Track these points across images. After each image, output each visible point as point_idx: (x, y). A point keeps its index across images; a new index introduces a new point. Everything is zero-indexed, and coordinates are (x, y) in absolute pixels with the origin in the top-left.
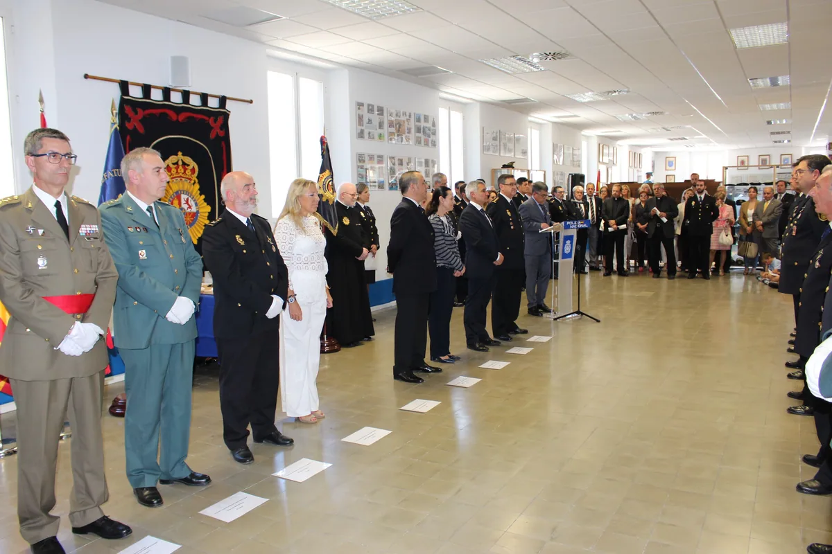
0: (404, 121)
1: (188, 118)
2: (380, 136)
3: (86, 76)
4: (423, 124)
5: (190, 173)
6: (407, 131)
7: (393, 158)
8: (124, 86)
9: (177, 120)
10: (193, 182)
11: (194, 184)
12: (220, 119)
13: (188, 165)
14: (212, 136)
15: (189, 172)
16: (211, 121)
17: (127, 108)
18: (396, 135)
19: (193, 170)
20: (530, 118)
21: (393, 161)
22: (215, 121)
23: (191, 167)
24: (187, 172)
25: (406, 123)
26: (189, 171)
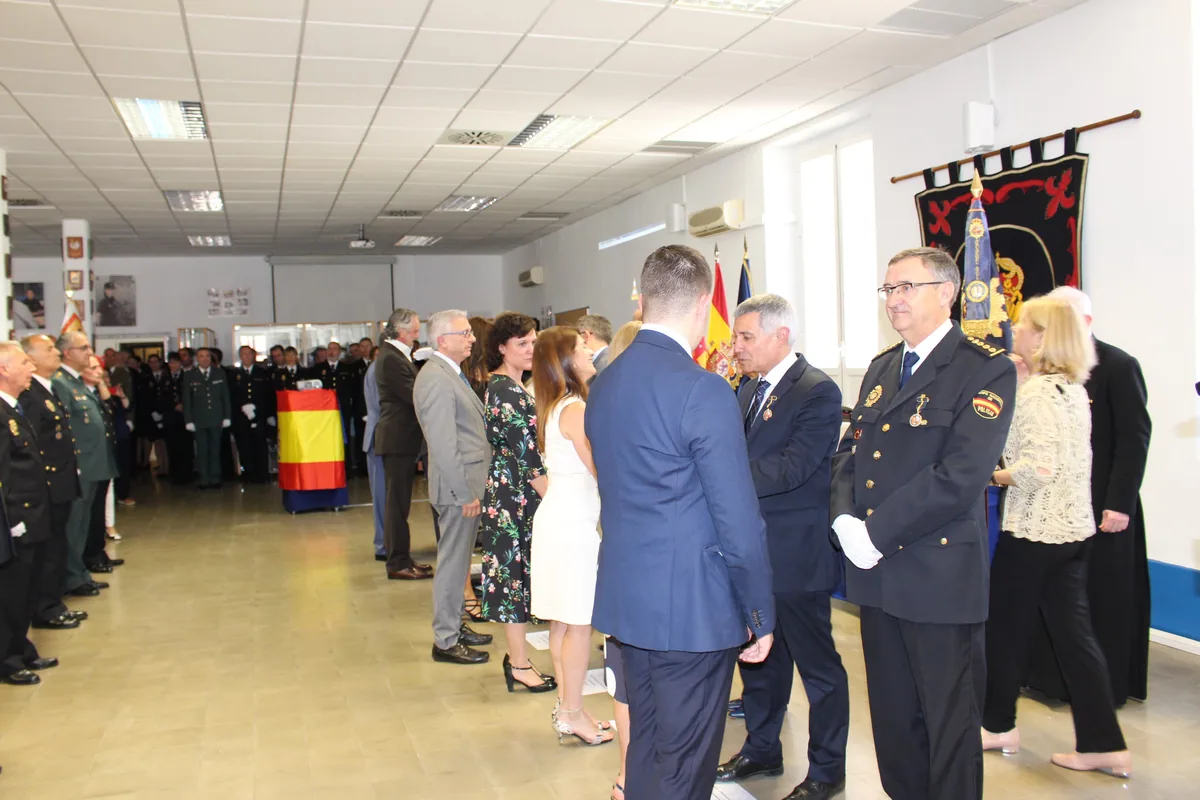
1: (1010, 193)
3: (894, 181)
5: (1010, 285)
8: (929, 175)
9: (995, 200)
10: (1013, 299)
11: (1015, 302)
12: (1067, 175)
13: (1007, 272)
14: (1051, 211)
15: (1008, 284)
16: (1049, 185)
17: (933, 206)
19: (1015, 280)
22: (1056, 183)
23: (1011, 275)
24: (1005, 285)
26: (1008, 281)
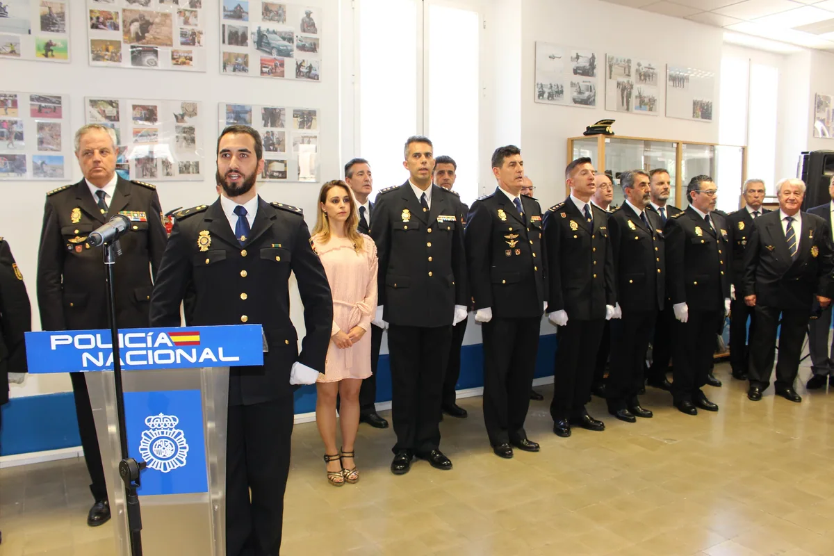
0: (166, 16)
2: (48, 48)
4: (254, 23)
6: (177, 39)
7: (111, 103)
18: (126, 50)
20: (726, 36)
21: (110, 111)
25: (177, 24)
